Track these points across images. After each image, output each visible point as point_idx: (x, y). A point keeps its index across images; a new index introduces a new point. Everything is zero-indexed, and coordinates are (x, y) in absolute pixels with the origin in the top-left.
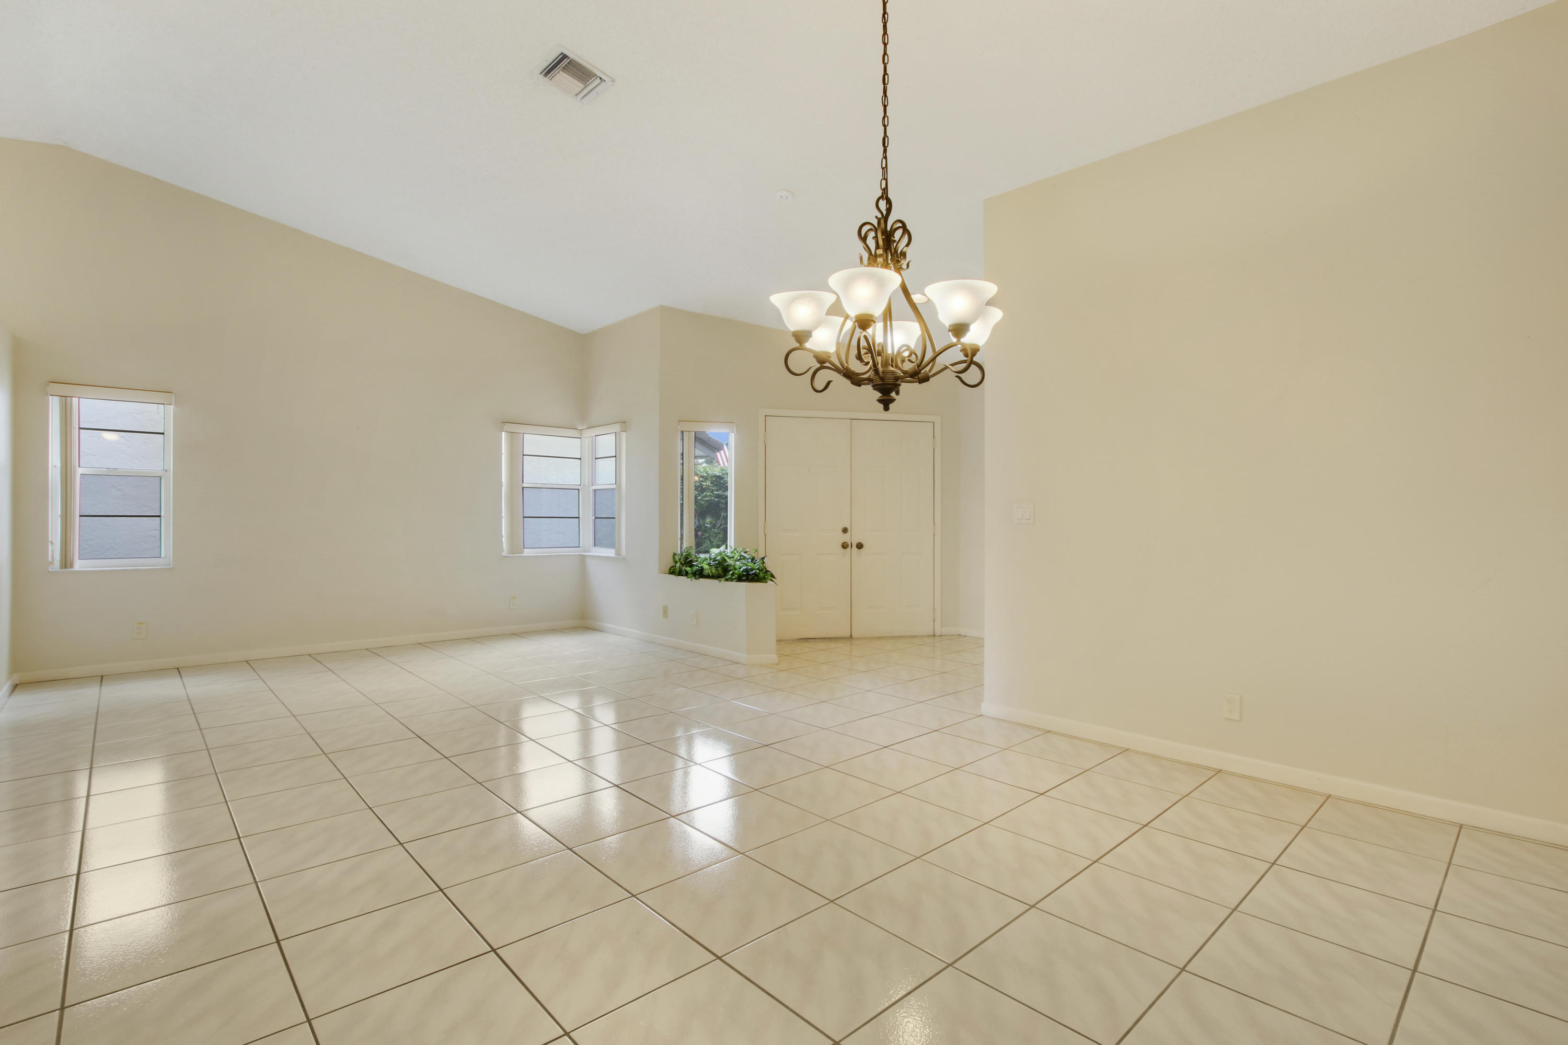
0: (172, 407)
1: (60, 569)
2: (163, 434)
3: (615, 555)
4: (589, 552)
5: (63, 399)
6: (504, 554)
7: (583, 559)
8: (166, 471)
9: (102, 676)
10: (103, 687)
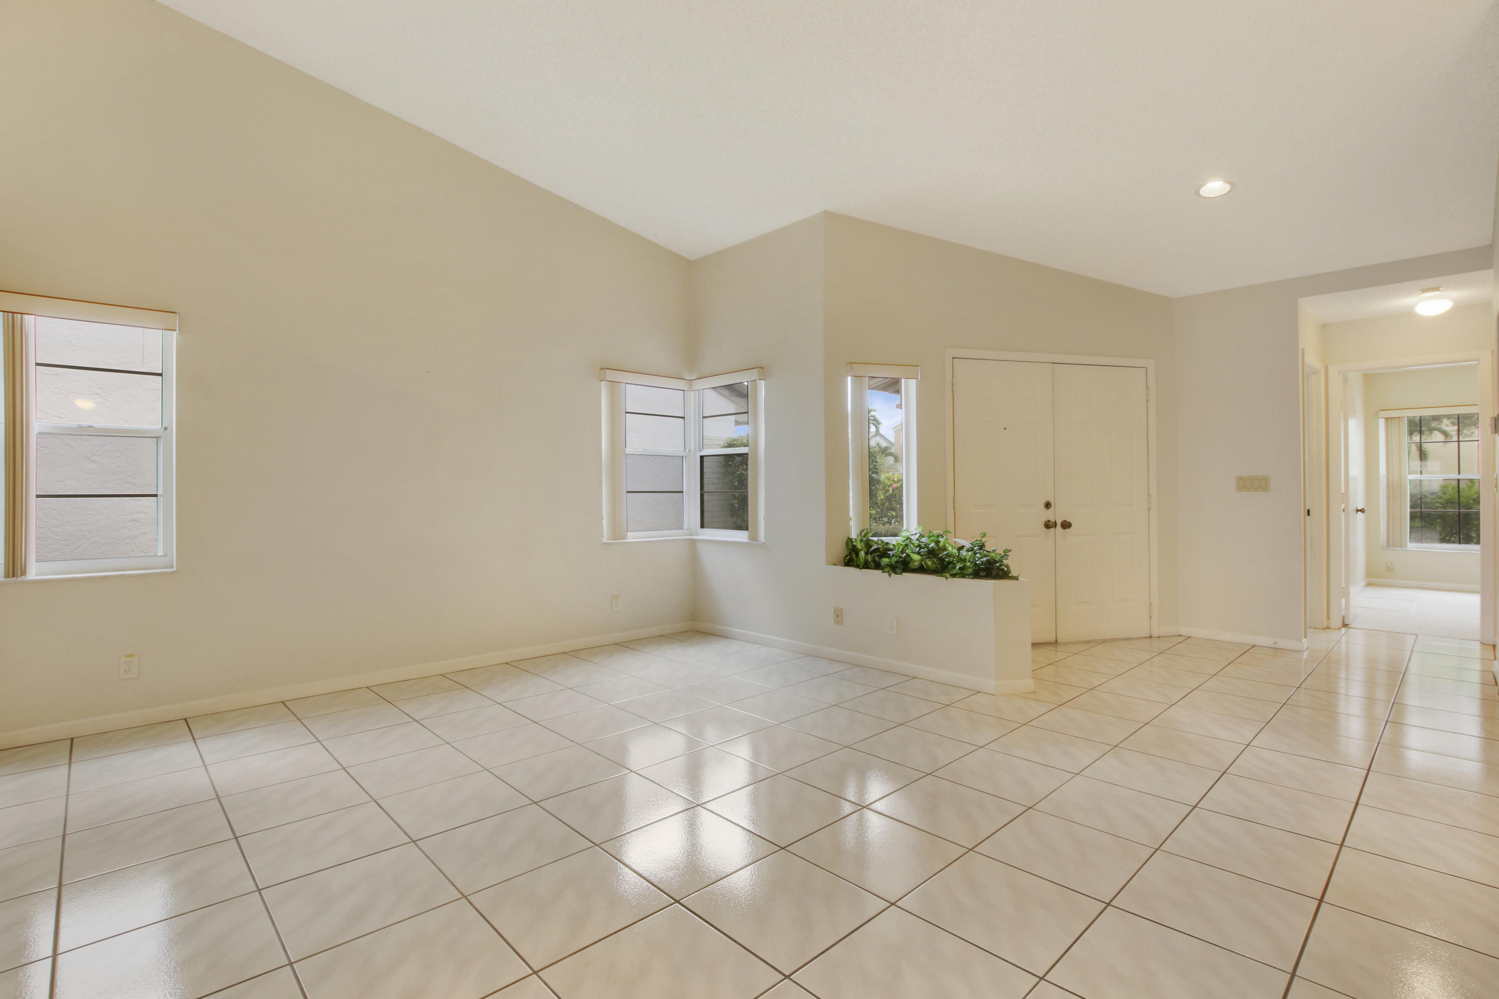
0: (175, 333)
1: (5, 577)
2: (161, 375)
3: (749, 540)
4: (696, 535)
5: (8, 316)
6: (605, 540)
7: (693, 544)
8: (166, 429)
9: (72, 739)
10: (73, 766)
